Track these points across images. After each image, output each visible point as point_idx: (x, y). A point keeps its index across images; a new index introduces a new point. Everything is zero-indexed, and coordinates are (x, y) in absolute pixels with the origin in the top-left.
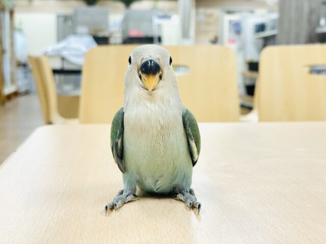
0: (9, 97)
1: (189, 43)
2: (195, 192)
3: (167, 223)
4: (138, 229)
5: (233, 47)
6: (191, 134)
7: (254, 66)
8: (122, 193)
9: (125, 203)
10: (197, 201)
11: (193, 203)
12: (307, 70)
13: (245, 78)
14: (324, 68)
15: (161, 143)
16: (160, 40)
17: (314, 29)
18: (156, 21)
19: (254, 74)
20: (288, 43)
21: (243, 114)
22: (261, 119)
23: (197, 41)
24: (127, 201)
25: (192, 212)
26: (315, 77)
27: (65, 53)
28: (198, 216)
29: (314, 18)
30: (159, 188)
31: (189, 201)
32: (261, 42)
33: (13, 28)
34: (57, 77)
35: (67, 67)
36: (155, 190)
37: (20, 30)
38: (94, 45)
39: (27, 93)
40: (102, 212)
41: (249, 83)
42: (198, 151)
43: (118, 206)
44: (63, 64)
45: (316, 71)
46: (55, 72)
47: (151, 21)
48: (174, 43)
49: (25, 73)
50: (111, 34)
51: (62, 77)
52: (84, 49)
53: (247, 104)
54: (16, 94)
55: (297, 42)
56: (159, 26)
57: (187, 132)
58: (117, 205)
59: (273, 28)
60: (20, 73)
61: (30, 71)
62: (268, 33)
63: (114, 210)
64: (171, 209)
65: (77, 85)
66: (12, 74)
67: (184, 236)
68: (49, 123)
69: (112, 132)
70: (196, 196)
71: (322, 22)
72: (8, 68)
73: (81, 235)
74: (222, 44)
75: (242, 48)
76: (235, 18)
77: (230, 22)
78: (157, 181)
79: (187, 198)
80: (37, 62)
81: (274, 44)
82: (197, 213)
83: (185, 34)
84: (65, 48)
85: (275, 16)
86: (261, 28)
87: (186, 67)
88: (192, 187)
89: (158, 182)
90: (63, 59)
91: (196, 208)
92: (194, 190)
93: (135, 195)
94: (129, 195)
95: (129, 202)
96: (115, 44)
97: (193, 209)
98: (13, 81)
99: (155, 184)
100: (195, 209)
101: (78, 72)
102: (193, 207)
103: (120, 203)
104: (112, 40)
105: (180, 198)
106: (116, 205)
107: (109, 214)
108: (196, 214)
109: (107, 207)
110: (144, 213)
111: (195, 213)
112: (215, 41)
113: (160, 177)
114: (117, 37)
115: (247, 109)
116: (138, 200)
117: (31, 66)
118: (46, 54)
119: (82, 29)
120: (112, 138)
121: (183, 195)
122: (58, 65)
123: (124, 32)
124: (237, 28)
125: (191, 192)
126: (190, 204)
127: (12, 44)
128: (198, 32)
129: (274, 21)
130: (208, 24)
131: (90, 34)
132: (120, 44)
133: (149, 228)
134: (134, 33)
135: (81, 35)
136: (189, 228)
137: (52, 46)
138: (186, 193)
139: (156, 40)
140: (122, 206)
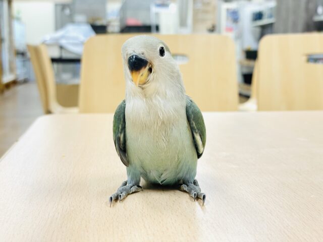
0: (8, 86)
1: (186, 31)
2: (199, 183)
3: (172, 214)
4: (143, 220)
5: (231, 35)
6: (196, 128)
7: (252, 55)
8: (125, 184)
9: (129, 194)
10: (201, 192)
11: (198, 194)
12: (304, 58)
13: (242, 66)
14: (321, 57)
15: (164, 139)
16: (157, 28)
17: (311, 17)
18: (154, 9)
19: (251, 63)
20: (285, 31)
21: (241, 102)
22: (260, 108)
23: (194, 29)
24: (131, 192)
25: (196, 203)
26: (312, 65)
27: (63, 42)
28: (203, 207)
29: (311, 6)
30: (164, 180)
31: (193, 192)
32: (258, 30)
33: (11, 17)
34: (56, 65)
35: (66, 55)
36: (160, 182)
37: (18, 19)
38: (92, 34)
39: (25, 81)
40: (106, 202)
41: (246, 71)
42: (204, 144)
43: (122, 198)
44: (61, 53)
45: (313, 59)
46: (54, 60)
47: (148, 9)
48: (172, 32)
49: (24, 61)
50: (109, 22)
51: (61, 66)
52: (82, 38)
53: (245, 92)
54: (14, 83)
55: (295, 30)
56: (157, 14)
57: (192, 126)
58: (122, 196)
59: (271, 16)
60: (18, 62)
61: (29, 60)
62: (265, 21)
63: (118, 201)
64: (176, 200)
65: (76, 74)
66: (11, 63)
67: (189, 227)
68: (49, 112)
69: (114, 126)
70: (200, 187)
71: (320, 10)
72: (6, 57)
73: (86, 227)
74: (219, 32)
75: (239, 37)
76: (232, 6)
77: (228, 10)
78: (162, 174)
79: (191, 189)
80: (36, 50)
81: (272, 32)
82: (202, 204)
83: (183, 23)
84: (63, 37)
85: (273, 4)
86: (259, 16)
87: (183, 56)
88: (196, 178)
89: (163, 176)
90: (61, 48)
91: (201, 199)
92: (198, 181)
93: (139, 186)
94: (133, 185)
95: (133, 193)
96: (113, 33)
97: (197, 200)
98: (12, 70)
99: (160, 177)
100: (199, 200)
101: (77, 61)
102: (197, 197)
103: (124, 194)
104: (110, 29)
105: (185, 189)
106: (120, 196)
107: (113, 205)
108: (201, 206)
109: (111, 198)
110: (148, 204)
111: (199, 204)
112: (212, 30)
113: (165, 171)
114: (115, 26)
115: (245, 97)
116: (142, 190)
117: (29, 54)
118: (44, 43)
119: (80, 18)
120: (115, 132)
121: (188, 186)
122: (56, 54)
123: (121, 20)
124: (235, 16)
125: (195, 183)
126: (195, 194)
127: (11, 33)
128: (196, 20)
129: (271, 9)
130: (206, 12)
131: (88, 23)
132: (117, 33)
133: (155, 219)
134: (132, 21)
135: (79, 23)
136: (195, 218)
137: (50, 35)
138: (190, 184)
139: (154, 29)
140: (127, 196)
